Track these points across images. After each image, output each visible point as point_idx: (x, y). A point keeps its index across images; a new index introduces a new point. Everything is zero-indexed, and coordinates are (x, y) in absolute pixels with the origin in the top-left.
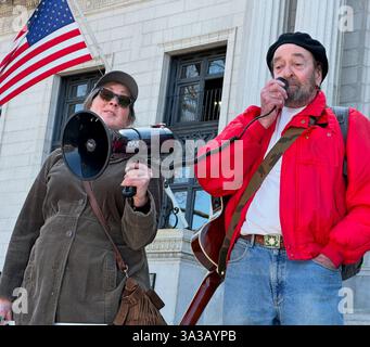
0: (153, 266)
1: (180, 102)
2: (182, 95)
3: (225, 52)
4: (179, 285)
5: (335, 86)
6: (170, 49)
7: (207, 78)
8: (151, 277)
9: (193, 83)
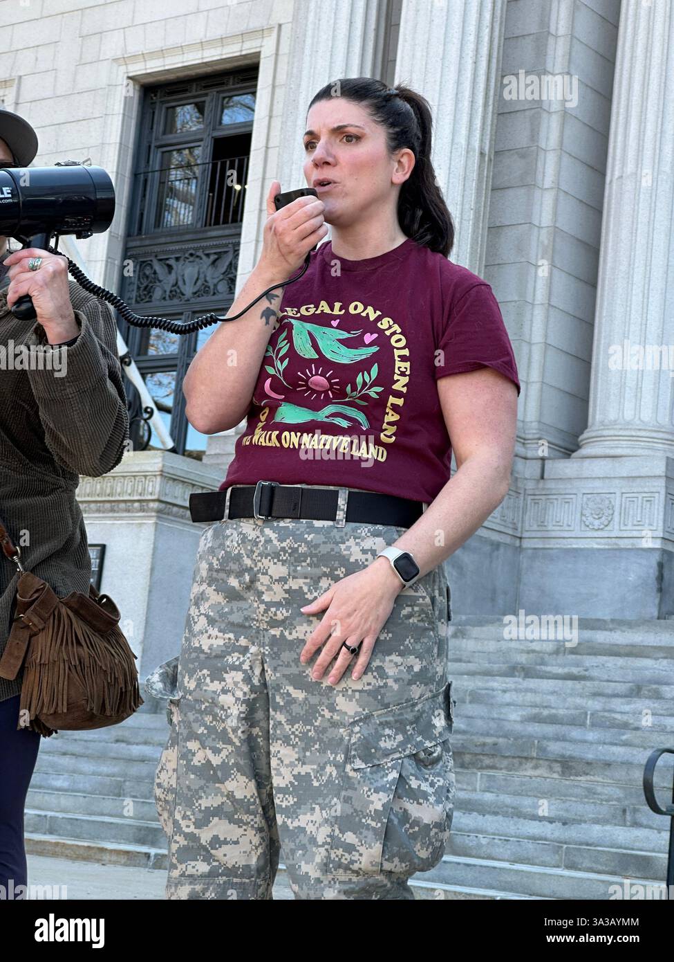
0: (95, 529)
1: (162, 183)
2: (165, 169)
3: (256, 78)
4: (152, 569)
5: (482, 154)
6: (138, 69)
7: (217, 134)
8: (93, 554)
9: (190, 143)
